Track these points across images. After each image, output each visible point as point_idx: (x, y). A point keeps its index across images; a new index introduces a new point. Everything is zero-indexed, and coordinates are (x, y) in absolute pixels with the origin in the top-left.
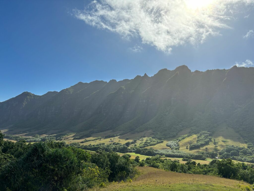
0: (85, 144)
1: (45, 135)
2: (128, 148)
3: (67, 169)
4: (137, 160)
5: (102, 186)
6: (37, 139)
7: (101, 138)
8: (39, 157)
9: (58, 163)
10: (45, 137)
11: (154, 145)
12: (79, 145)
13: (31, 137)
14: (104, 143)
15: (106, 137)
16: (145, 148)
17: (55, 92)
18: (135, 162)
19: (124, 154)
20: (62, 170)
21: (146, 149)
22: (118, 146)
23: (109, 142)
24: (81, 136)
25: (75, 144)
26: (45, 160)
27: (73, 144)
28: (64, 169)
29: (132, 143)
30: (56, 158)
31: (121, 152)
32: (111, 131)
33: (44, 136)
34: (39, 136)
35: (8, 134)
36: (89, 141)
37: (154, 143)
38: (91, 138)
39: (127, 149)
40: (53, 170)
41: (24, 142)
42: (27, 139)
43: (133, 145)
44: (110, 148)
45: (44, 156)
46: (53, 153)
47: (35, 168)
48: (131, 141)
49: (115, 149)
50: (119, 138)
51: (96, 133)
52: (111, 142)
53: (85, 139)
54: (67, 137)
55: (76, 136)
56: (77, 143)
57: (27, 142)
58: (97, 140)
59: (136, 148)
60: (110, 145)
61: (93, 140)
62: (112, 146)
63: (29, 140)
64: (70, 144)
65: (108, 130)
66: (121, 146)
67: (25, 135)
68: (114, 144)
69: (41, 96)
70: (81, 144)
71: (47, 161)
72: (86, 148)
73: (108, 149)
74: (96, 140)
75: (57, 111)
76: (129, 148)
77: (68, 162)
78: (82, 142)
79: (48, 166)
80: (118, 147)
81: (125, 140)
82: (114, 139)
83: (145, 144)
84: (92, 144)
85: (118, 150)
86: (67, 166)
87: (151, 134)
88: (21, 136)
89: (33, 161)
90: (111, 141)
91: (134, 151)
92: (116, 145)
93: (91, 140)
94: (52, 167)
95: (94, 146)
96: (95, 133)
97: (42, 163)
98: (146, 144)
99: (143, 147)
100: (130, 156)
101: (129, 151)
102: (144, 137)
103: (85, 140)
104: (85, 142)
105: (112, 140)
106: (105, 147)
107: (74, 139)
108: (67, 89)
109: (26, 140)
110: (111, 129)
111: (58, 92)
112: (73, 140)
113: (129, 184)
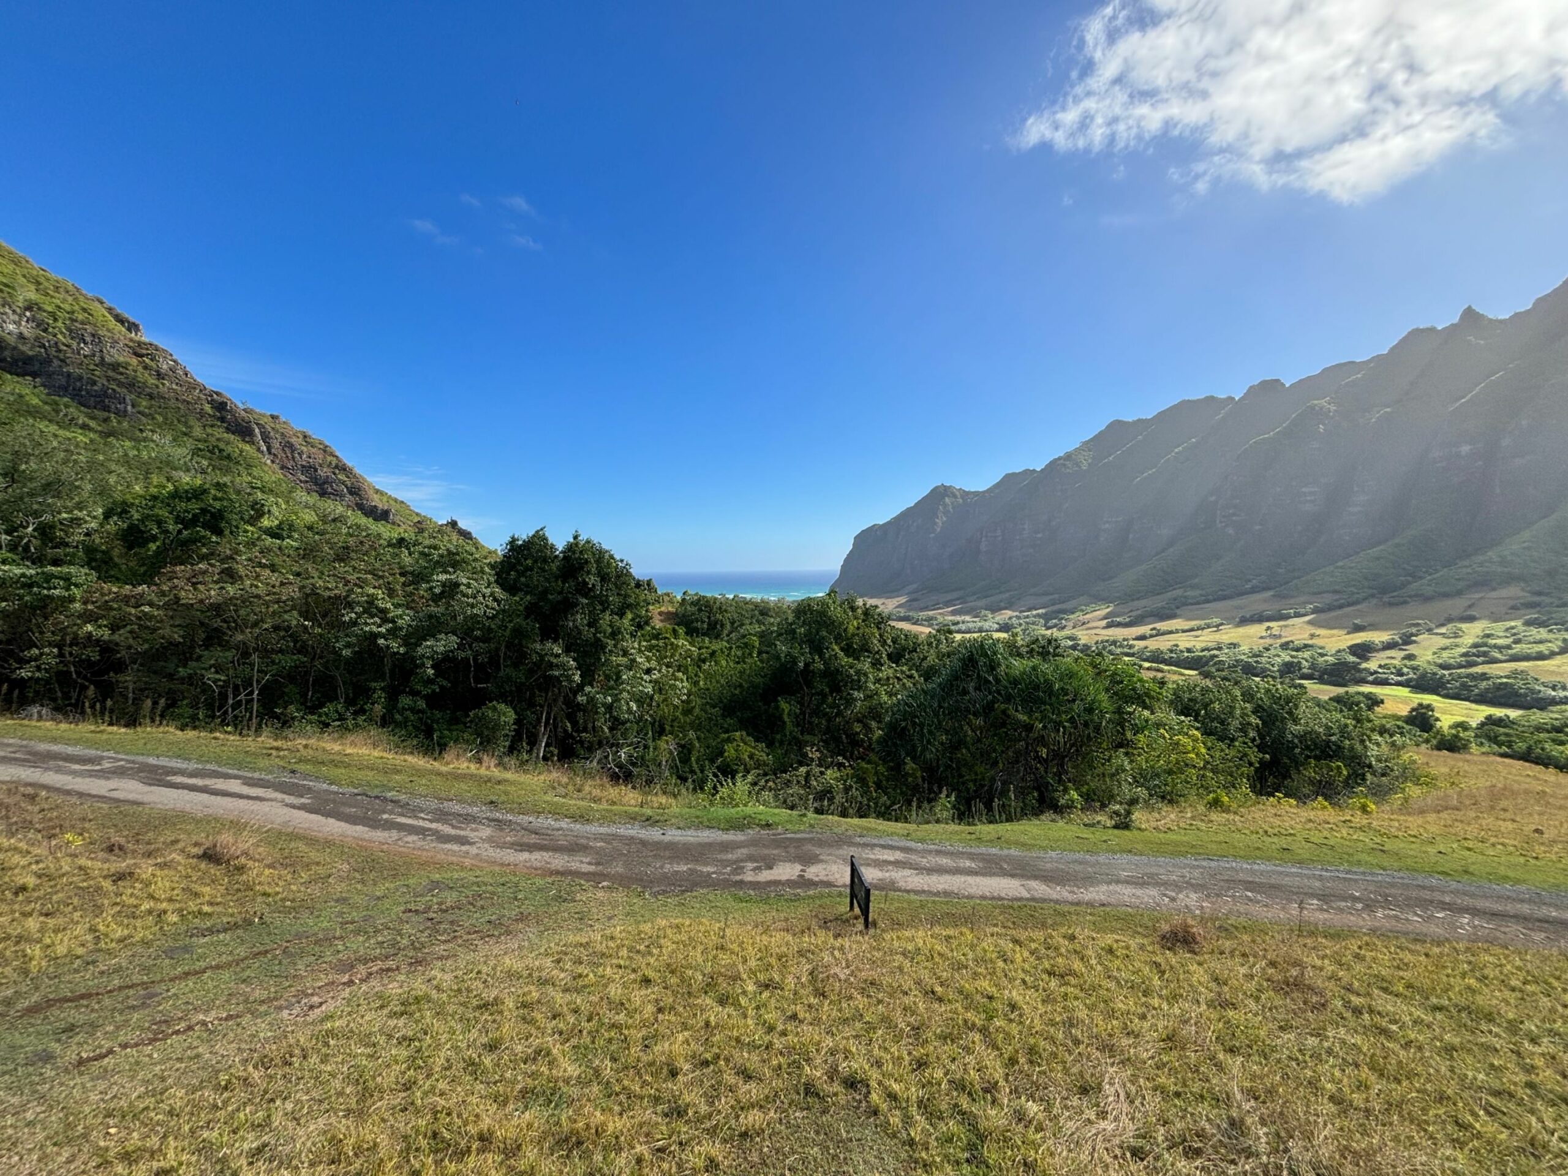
0: (1153, 644)
1: (1009, 613)
2: (1364, 665)
3: (1076, 728)
4: (1421, 720)
5: (1216, 804)
6: (986, 625)
7: (1222, 624)
8: (982, 684)
9: (1043, 707)
10: (1010, 618)
11: (1541, 657)
12: (1131, 647)
13: (967, 618)
14: (1235, 641)
15: (1244, 621)
16: (1478, 669)
17: (1027, 472)
18: (1408, 727)
19: (1341, 690)
20: (1059, 730)
21: (1484, 677)
22: (1307, 654)
23: (1262, 638)
24: (1134, 614)
25: (1114, 643)
26: (999, 693)
27: (1107, 641)
28: (1064, 727)
29: (1390, 646)
30: (1034, 689)
31: (1322, 681)
32: (1271, 593)
33: (1007, 617)
34: (990, 616)
35: (910, 610)
36: (1171, 632)
37: (1543, 648)
38: (1174, 621)
39: (1360, 671)
40: (1029, 728)
41: (950, 632)
42: (958, 623)
43: (1398, 654)
44: (1263, 660)
45: (998, 681)
46: (1024, 673)
47: (975, 714)
48: (1379, 637)
49: (1289, 669)
50: (1310, 622)
51: (1198, 603)
52: (1269, 641)
53: (1151, 626)
54: (1081, 618)
55: (1118, 616)
56: (1120, 638)
57: (959, 632)
58: (1203, 629)
59: (1415, 669)
60: (1267, 649)
61: (1184, 631)
62: (1279, 656)
63: (963, 627)
64: (1097, 643)
65: (1254, 591)
66: (1322, 655)
67: (953, 613)
68: (1285, 646)
69: (984, 492)
70: (1135, 642)
71: (1008, 699)
72: (1156, 657)
73: (1255, 668)
74: (1198, 629)
75: (1039, 535)
76: (1372, 665)
77: (1075, 707)
78: (1142, 638)
79: (1011, 712)
80: (1307, 661)
81: (1349, 633)
82: (1286, 626)
83: (1474, 650)
84: (1183, 645)
85: (1305, 671)
86: (1073, 717)
87: (1514, 608)
88: (940, 614)
89: (965, 692)
90: (1270, 635)
91: (1399, 678)
92: (1294, 653)
93: (1177, 631)
94: (1022, 717)
95: (1189, 650)
96: (1192, 604)
97: (993, 702)
98: (1481, 652)
99: (1460, 666)
100: (1374, 702)
101: (1371, 678)
102: (1471, 619)
103: (1152, 629)
104: (1152, 636)
105: (1275, 632)
106: (1243, 657)
107: (1108, 626)
108: (1068, 456)
109: (953, 628)
110: (1269, 589)
111: (1038, 469)
112: (1104, 628)
113: (1359, 819)
